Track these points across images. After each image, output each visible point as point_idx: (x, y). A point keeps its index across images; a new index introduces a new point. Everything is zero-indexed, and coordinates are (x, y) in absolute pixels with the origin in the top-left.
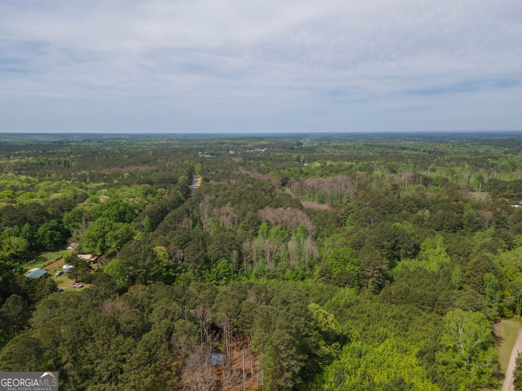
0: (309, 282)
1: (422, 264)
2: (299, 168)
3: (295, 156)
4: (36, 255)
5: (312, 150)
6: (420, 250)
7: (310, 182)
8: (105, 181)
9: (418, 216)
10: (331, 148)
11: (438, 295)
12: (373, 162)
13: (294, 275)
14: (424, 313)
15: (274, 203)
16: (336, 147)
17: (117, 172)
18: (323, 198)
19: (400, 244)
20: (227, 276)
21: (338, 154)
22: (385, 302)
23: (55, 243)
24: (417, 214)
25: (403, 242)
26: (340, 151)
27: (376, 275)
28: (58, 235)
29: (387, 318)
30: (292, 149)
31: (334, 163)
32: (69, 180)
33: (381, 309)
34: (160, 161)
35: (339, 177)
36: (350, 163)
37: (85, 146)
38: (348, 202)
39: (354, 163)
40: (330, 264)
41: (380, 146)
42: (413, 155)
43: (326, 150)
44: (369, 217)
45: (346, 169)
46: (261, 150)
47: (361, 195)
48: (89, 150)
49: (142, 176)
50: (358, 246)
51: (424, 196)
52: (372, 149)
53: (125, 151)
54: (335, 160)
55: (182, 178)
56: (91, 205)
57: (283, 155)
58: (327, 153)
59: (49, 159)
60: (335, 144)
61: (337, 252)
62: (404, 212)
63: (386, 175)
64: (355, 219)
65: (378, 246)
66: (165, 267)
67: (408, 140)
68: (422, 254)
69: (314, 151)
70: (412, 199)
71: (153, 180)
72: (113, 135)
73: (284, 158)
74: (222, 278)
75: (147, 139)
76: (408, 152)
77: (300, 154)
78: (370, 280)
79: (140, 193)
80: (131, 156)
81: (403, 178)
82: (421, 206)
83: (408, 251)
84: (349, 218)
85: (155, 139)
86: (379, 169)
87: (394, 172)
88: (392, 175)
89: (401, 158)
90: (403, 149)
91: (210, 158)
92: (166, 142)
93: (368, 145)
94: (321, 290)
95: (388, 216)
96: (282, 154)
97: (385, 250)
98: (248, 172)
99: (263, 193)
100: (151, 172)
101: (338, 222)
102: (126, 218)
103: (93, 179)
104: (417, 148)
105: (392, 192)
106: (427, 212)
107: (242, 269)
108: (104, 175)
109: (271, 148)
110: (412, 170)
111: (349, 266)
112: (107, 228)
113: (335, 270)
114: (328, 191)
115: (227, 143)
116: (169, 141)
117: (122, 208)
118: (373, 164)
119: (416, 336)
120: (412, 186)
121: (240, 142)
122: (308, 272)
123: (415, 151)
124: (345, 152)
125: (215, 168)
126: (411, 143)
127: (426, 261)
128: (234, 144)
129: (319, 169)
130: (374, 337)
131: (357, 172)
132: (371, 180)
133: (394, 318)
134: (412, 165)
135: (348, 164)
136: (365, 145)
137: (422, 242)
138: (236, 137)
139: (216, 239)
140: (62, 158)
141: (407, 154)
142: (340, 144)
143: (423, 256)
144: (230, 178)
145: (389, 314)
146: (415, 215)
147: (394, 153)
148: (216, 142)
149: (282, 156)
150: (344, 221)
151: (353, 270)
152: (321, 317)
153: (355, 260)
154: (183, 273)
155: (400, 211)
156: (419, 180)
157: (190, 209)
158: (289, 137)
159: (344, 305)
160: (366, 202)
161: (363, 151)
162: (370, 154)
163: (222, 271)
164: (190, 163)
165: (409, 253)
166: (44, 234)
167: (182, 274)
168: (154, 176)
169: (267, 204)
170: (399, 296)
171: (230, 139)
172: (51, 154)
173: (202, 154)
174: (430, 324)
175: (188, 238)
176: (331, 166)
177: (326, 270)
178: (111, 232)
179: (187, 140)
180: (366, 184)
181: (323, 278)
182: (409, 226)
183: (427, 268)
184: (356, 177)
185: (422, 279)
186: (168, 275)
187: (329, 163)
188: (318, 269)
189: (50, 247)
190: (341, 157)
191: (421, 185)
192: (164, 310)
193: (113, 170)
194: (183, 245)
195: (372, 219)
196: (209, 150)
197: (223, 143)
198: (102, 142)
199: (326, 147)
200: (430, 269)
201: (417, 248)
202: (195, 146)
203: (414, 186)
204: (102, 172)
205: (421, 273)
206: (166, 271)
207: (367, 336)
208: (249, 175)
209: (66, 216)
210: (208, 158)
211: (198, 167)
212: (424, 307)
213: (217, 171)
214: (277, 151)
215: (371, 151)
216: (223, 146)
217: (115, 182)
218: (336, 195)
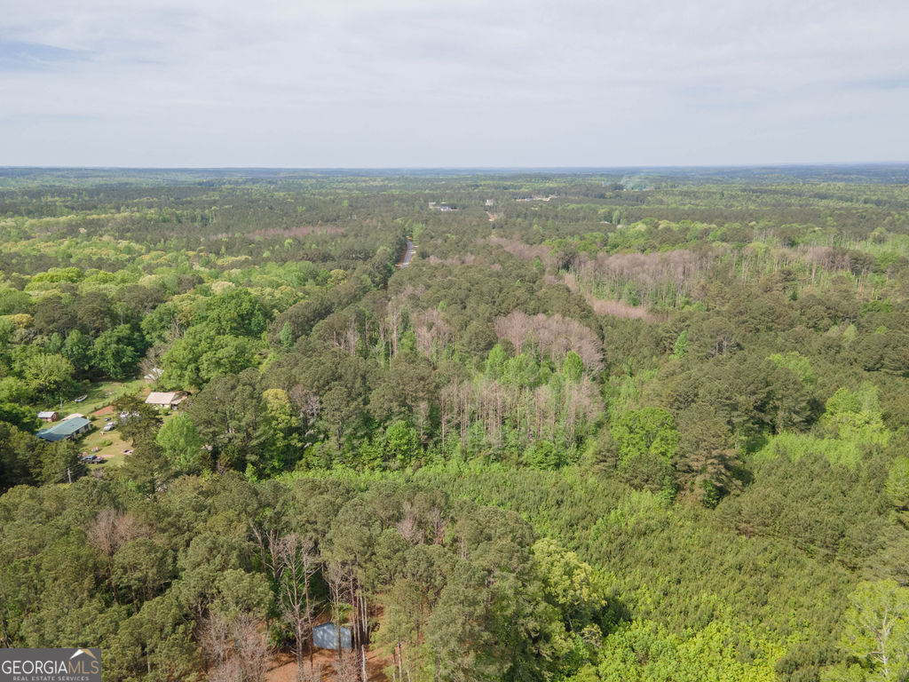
0: (570, 474)
1: (822, 445)
2: (602, 234)
3: (602, 210)
4: (91, 387)
5: (640, 199)
6: (824, 411)
7: (616, 261)
8: (251, 253)
9: (829, 338)
10: (676, 195)
11: (847, 525)
12: (754, 223)
13: (540, 457)
14: (811, 563)
15: (532, 304)
16: (686, 194)
17: (276, 238)
18: (638, 293)
19: (778, 399)
20: (404, 452)
21: (687, 207)
22: (726, 529)
23: (123, 366)
24: (828, 334)
25: (784, 396)
26: (693, 202)
27: (710, 469)
28: (129, 353)
29: (722, 569)
30: (602, 196)
31: (674, 226)
32: (194, 250)
33: (713, 546)
34: (355, 217)
35: (675, 253)
36: (705, 225)
37: (242, 190)
38: (688, 303)
39: (713, 226)
40: (615, 439)
41: (775, 192)
42: (841, 208)
43: (665, 199)
44: (720, 338)
45: (696, 237)
46: (544, 199)
47: (713, 290)
48: (246, 197)
49: (314, 246)
50: (683, 401)
51: (847, 295)
52: (758, 197)
53: (304, 199)
54: (677, 220)
55: (383, 250)
56: (194, 300)
57: (582, 208)
58: (668, 205)
59: (177, 212)
60: (685, 188)
61: (632, 415)
62: (798, 328)
63: (773, 251)
64: (691, 340)
65: (725, 406)
66: (281, 430)
67: (835, 179)
68: (827, 422)
69: (642, 202)
70: (820, 303)
71: (332, 253)
72: (295, 171)
73: (582, 214)
74: (395, 455)
75: (349, 178)
76: (831, 203)
77: (614, 207)
78: (699, 479)
79: (293, 277)
80: (311, 208)
81: (808, 257)
82: (837, 316)
83: (794, 416)
84: (679, 338)
85: (364, 178)
86: (762, 237)
87: (793, 244)
88: (786, 250)
89: (813, 217)
90: (822, 197)
91: (448, 213)
92: (381, 183)
93: (750, 190)
94: (592, 492)
95: (763, 336)
96: (579, 206)
97: (739, 413)
98: (504, 241)
99: (518, 283)
100: (333, 239)
101: (657, 345)
102: (252, 324)
103: (230, 249)
104: (852, 195)
105: (779, 284)
106: (850, 331)
107: (435, 439)
108: (252, 242)
109: (563, 196)
110: (832, 240)
111: (656, 445)
112: (204, 345)
113: (626, 450)
114: (649, 280)
115: (485, 185)
116: (386, 182)
117: (246, 306)
118: (752, 227)
119: (783, 618)
120: (826, 274)
121: (509, 183)
122: (572, 451)
123: (847, 200)
124: (702, 204)
125: (444, 232)
126: (841, 185)
127: (833, 440)
128: (496, 188)
129: (643, 236)
130: (686, 613)
131: (714, 244)
132: (742, 258)
133: (740, 569)
134: (834, 229)
135: (700, 226)
136: (744, 190)
137: (830, 395)
138: (505, 174)
139: (389, 378)
140: (198, 211)
141: (827, 207)
142: (695, 189)
143: (829, 426)
144: (467, 252)
145: (730, 559)
146: (824, 335)
147: (801, 206)
148: (464, 185)
149: (578, 211)
150: (670, 343)
151: (664, 454)
152: (557, 571)
153: (670, 434)
154: (319, 443)
155: (792, 326)
156: (843, 261)
157: (367, 313)
158: (602, 175)
159: (633, 529)
160: (723, 304)
161: (738, 201)
162: (752, 207)
163: (393, 442)
164: (406, 221)
165: (797, 419)
166: (105, 349)
167: (318, 445)
168: (335, 245)
169: (518, 304)
170: (758, 520)
171: (492, 178)
172: (182, 204)
173: (435, 205)
174: (822, 591)
175: (333, 374)
176: (668, 230)
177: (608, 451)
178: (210, 354)
179: (416, 180)
180: (726, 270)
181: (601, 466)
182: (801, 364)
183: (831, 457)
184: (710, 253)
185: (816, 483)
186: (288, 446)
187: (663, 224)
188: (592, 446)
189: (116, 374)
190: (692, 215)
191: (845, 273)
192: (208, 543)
193: (271, 232)
194: (322, 387)
195: (725, 343)
196: (449, 198)
197: (477, 186)
198: (274, 183)
199: (666, 193)
200: (839, 458)
201: (817, 407)
202: (427, 191)
203: (830, 274)
204: (250, 236)
205: (816, 468)
206: (285, 438)
207: (669, 610)
208: (502, 247)
209: (149, 318)
210: (444, 213)
211: (418, 229)
212: (812, 547)
213: (448, 238)
214: (572, 202)
215: (754, 201)
216: (476, 191)
217: (265, 255)
218: (664, 288)
